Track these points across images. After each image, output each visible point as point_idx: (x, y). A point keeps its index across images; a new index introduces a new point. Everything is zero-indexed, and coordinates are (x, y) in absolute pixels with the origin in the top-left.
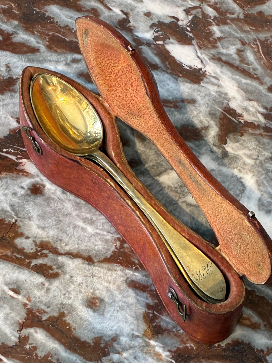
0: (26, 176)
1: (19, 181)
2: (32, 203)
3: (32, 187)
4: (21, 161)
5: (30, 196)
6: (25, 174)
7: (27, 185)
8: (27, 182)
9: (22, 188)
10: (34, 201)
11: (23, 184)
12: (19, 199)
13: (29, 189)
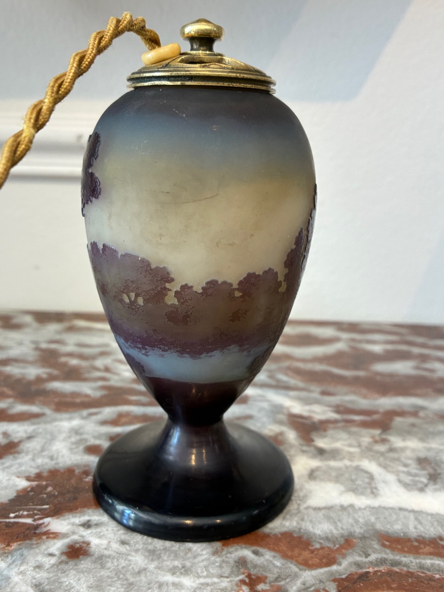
0: (54, 538)
1: (44, 547)
2: (73, 572)
3: (68, 550)
4: (41, 522)
5: (67, 563)
6: (51, 536)
7: (58, 549)
8: (57, 546)
9: (51, 555)
10: (76, 567)
11: (51, 549)
12: (49, 573)
13: (63, 553)
